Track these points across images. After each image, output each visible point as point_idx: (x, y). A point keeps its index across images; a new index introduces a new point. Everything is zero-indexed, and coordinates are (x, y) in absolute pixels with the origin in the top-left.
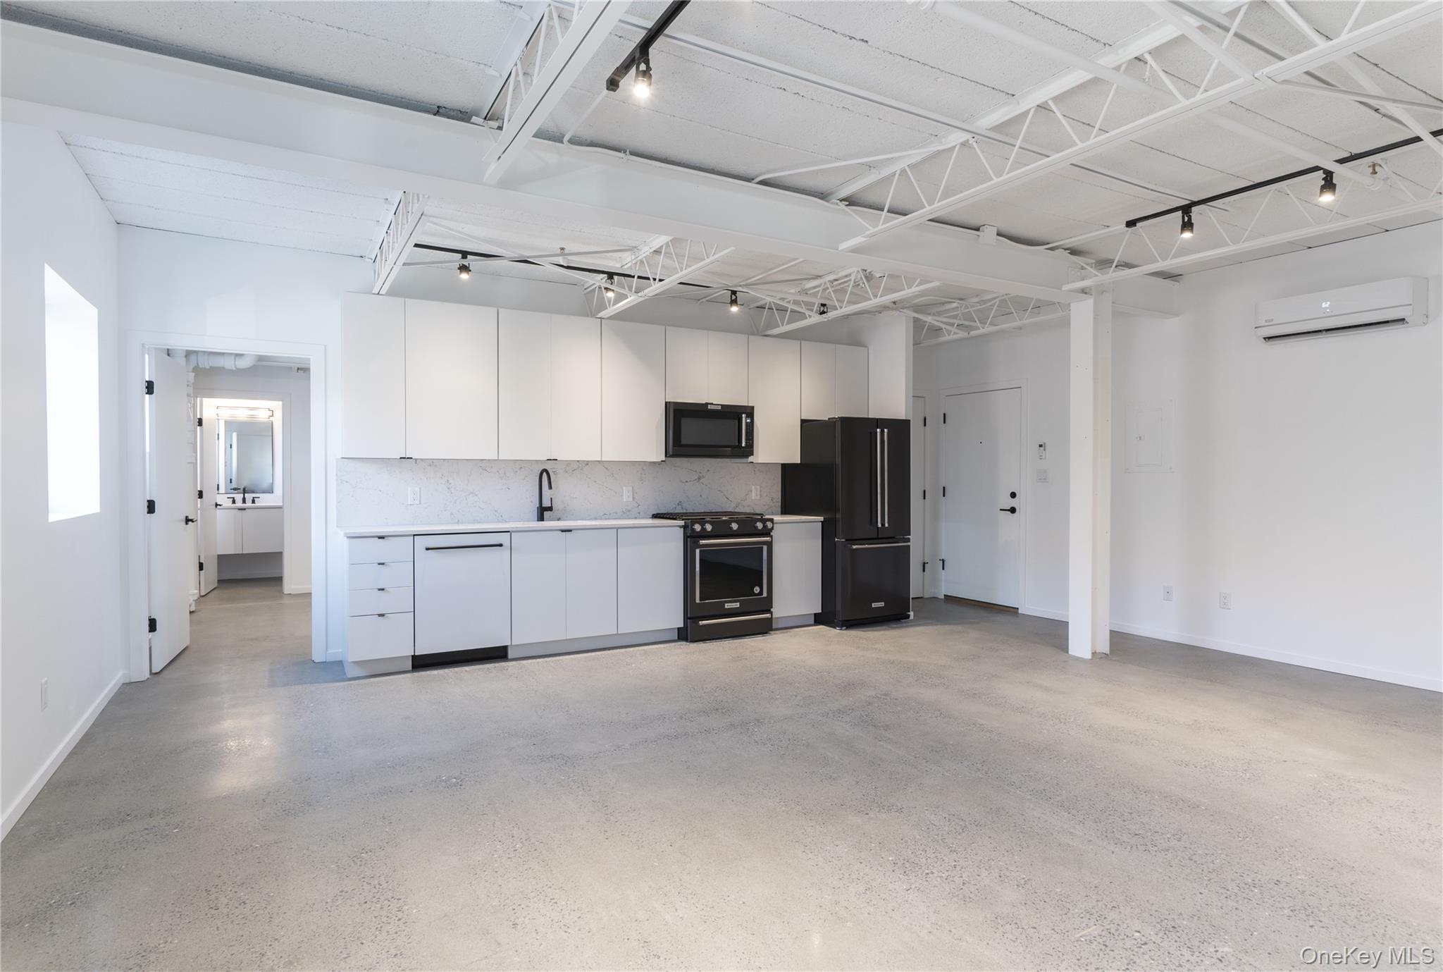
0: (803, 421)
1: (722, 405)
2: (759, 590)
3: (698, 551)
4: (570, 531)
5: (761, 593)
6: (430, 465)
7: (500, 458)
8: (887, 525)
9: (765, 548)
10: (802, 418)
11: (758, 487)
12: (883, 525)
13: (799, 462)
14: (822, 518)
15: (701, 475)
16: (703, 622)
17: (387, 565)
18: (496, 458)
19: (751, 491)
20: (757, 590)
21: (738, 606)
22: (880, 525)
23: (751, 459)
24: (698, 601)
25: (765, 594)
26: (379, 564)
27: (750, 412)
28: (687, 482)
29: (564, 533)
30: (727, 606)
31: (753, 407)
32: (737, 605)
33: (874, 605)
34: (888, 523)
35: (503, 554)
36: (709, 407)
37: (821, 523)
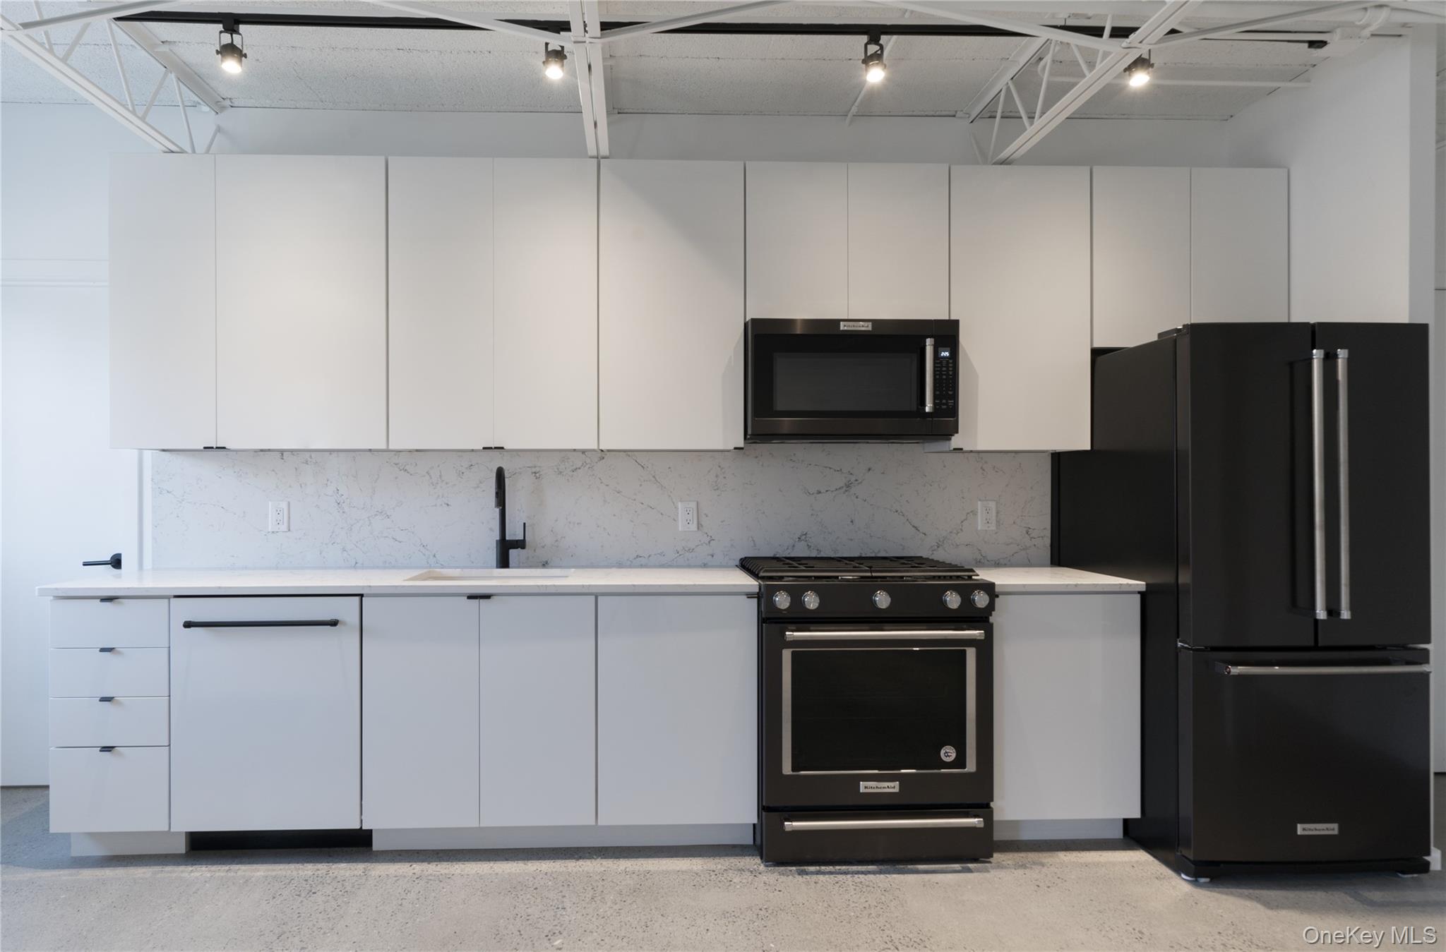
0: (1097, 353)
1: (874, 322)
2: (953, 756)
3: (787, 655)
4: (487, 597)
5: (960, 761)
6: (307, 463)
7: (391, 447)
8: (1345, 614)
9: (971, 654)
10: (1097, 345)
11: (992, 505)
12: (1333, 611)
13: (1088, 447)
14: (1140, 584)
15: (853, 479)
16: (795, 824)
17: (119, 653)
18: (384, 447)
19: (974, 513)
20: (949, 753)
21: (897, 790)
22: (1321, 614)
23: (956, 441)
24: (787, 769)
25: (971, 766)
26: (103, 650)
27: (947, 333)
28: (819, 492)
29: (476, 601)
30: (864, 787)
31: (957, 322)
32: (892, 787)
33: (1301, 829)
34: (1353, 607)
35: (345, 640)
36: (843, 327)
37: (1138, 596)
